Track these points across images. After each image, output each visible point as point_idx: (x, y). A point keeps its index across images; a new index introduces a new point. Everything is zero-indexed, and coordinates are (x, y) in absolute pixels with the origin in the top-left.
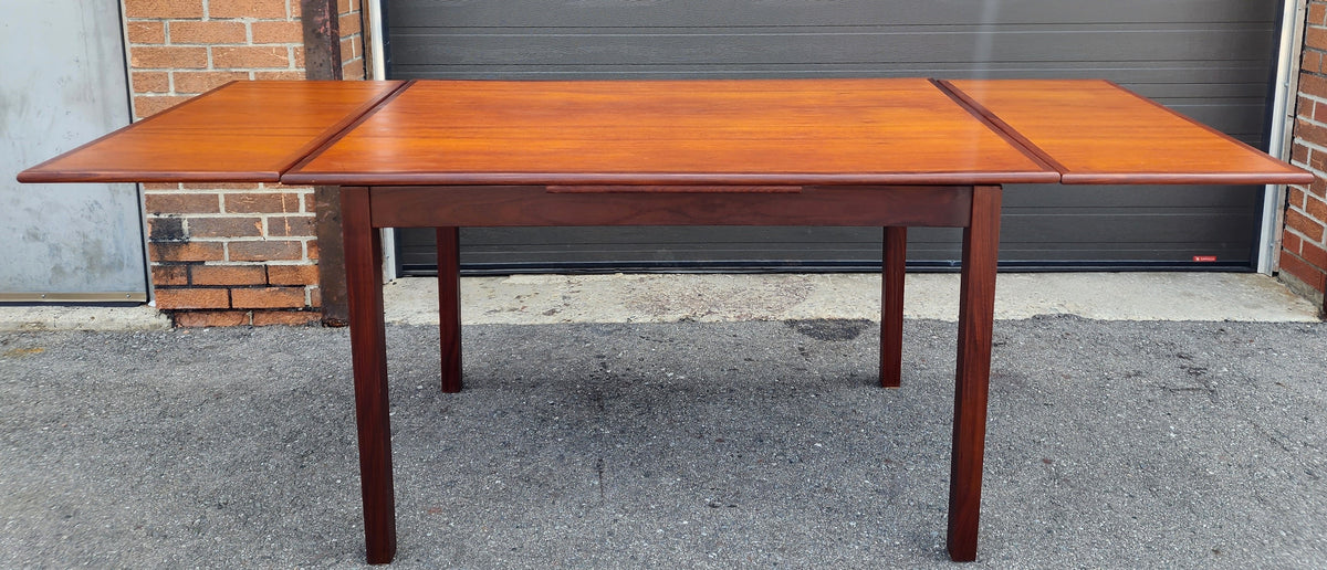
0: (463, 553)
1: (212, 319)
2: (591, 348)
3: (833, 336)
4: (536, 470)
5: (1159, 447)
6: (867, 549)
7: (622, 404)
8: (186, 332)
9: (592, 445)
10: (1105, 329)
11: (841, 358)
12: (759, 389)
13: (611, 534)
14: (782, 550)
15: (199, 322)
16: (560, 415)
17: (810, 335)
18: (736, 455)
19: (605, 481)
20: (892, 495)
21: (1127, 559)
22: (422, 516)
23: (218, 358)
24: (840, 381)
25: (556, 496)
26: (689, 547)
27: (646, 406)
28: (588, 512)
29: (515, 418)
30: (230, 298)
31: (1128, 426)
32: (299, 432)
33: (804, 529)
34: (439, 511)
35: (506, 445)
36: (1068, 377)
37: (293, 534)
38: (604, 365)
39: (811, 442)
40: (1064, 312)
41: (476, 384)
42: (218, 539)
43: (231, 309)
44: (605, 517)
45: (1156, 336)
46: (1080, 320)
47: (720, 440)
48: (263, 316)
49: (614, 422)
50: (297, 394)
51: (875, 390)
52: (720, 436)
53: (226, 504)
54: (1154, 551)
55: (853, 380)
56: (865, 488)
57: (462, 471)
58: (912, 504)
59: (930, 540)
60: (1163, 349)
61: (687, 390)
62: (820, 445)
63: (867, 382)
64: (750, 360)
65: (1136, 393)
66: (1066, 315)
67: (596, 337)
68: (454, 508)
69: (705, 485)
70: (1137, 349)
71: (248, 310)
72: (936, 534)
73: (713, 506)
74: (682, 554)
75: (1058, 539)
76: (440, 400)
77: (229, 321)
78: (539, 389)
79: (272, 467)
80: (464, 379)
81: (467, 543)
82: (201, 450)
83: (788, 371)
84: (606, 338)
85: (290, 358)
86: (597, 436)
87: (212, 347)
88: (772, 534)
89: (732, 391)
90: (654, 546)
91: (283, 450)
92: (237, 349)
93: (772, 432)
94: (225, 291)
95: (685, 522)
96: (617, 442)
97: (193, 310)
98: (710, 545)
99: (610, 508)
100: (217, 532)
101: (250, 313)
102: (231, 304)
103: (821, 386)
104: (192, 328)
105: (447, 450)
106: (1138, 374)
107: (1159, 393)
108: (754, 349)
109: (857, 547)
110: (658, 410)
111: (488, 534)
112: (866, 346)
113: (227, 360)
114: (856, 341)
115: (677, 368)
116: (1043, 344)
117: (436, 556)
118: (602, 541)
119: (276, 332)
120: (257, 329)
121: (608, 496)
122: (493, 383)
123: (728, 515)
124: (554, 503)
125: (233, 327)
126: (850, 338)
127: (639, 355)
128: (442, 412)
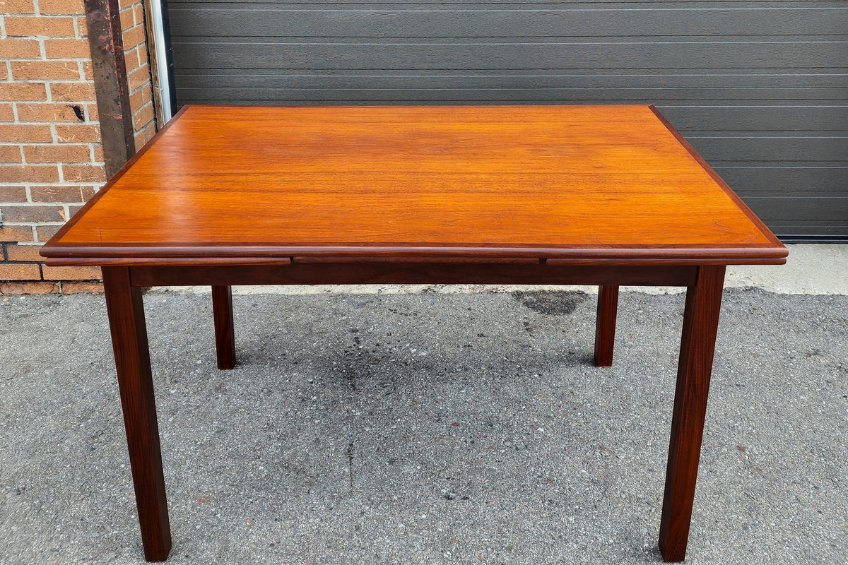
0: (226, 549)
1: (27, 288)
2: (347, 322)
3: (554, 309)
4: (295, 455)
5: (838, 433)
6: (584, 548)
7: (372, 382)
8: (6, 299)
9: (344, 428)
10: (786, 303)
11: (560, 334)
12: (490, 367)
13: (358, 528)
14: (509, 549)
15: (17, 290)
16: (318, 394)
17: (534, 308)
18: (469, 440)
19: (354, 469)
20: (605, 484)
21: (815, 559)
22: (193, 506)
23: (30, 328)
24: (559, 360)
25: (310, 483)
26: (426, 545)
27: (391, 384)
28: (338, 503)
29: (278, 396)
30: (41, 272)
31: (810, 408)
32: (93, 411)
33: (528, 524)
34: (208, 500)
35: (271, 427)
36: (756, 356)
37: (79, 523)
38: (357, 340)
39: (534, 427)
40: (750, 284)
41: (247, 360)
42: (14, 528)
43: (42, 280)
44: (353, 509)
45: (831, 312)
46: (764, 293)
47: (455, 424)
48: (71, 285)
49: (365, 402)
50: (94, 368)
51: (590, 370)
52: (455, 420)
53: (24, 489)
54: (838, 550)
55: (572, 359)
56: (581, 479)
57: (230, 456)
58: (624, 496)
59: (640, 540)
60: (837, 326)
61: (427, 368)
62: (542, 430)
63: (584, 361)
64: (482, 335)
65: (816, 373)
66: (752, 288)
67: (351, 309)
68: (223, 495)
69: (442, 474)
70: (815, 325)
71: (57, 281)
72: (645, 531)
73: (448, 498)
74: (420, 555)
75: (754, 537)
76: (216, 376)
77: (41, 290)
78: (300, 367)
79: (66, 449)
80: (237, 354)
81: (231, 537)
82: (7, 429)
83: (514, 348)
84: (359, 310)
85: (91, 328)
86: (349, 418)
87: (26, 316)
88: (500, 531)
89: (466, 370)
90: (396, 543)
91: (77, 430)
92: (47, 318)
93: (501, 415)
94: (36, 266)
95: (424, 516)
96: (366, 425)
97: (11, 281)
98: (446, 542)
99: (357, 500)
100: (14, 521)
101: (59, 284)
102: (42, 277)
103: (543, 363)
104: (11, 295)
105: (220, 431)
106: (816, 353)
107: (836, 373)
108: (486, 323)
109: (575, 546)
110: (402, 389)
111: (250, 527)
112: (582, 321)
113: (37, 329)
114: (573, 316)
115: (420, 343)
116: (734, 319)
117: (203, 552)
118: (351, 537)
119: (81, 300)
120: (65, 297)
121: (357, 485)
122: (262, 357)
123: (461, 508)
124: (309, 492)
125: (45, 295)
126: (568, 312)
127: (387, 328)
128: (217, 389)
